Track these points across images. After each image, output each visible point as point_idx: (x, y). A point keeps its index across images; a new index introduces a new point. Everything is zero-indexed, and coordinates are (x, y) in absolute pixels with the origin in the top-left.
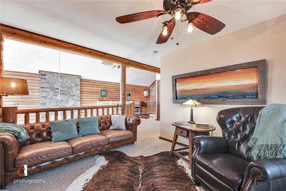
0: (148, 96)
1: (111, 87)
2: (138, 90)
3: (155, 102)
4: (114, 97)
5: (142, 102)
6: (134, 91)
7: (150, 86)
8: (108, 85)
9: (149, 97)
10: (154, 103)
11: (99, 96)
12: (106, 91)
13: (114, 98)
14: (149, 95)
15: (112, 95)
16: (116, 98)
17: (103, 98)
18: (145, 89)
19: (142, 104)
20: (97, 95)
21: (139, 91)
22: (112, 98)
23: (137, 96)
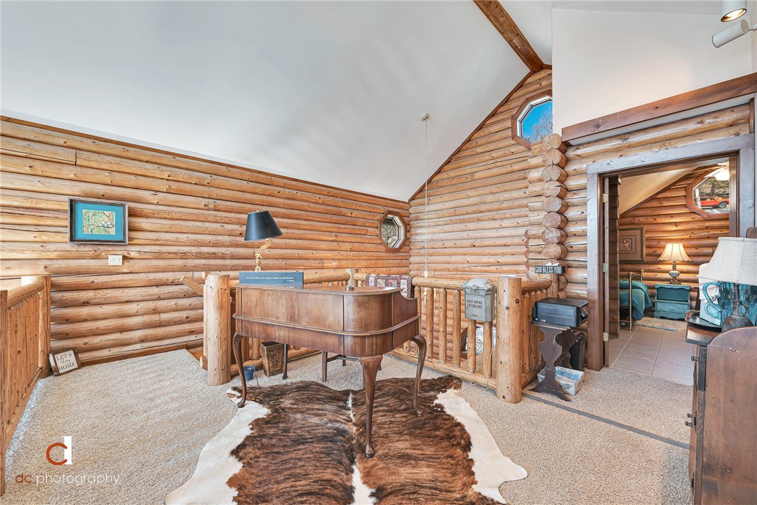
0: (403, 244)
1: (174, 186)
2: (355, 213)
3: (493, 292)
4: (194, 250)
5: (386, 300)
6: (335, 218)
7: (413, 198)
8: (149, 166)
9: (406, 248)
10: (485, 301)
11: (58, 238)
12: (128, 205)
13: (199, 256)
14: (407, 239)
15: (183, 237)
16: (214, 256)
17: (97, 257)
18: (390, 212)
19: (386, 321)
20: (30, 237)
21: (361, 221)
22: (184, 256)
23: (348, 246)
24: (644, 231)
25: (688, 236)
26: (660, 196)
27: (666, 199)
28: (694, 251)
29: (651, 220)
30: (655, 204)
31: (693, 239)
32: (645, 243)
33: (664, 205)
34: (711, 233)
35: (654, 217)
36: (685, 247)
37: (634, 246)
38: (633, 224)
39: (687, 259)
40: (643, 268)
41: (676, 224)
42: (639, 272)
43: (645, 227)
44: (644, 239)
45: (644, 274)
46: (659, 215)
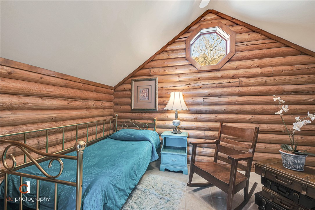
24: (157, 81)
25: (186, 87)
26: (169, 48)
27: (172, 50)
28: (190, 100)
29: (161, 71)
30: (164, 56)
31: (190, 89)
32: (157, 92)
33: (171, 57)
34: (202, 83)
35: (164, 68)
36: (184, 97)
37: (150, 96)
38: (150, 75)
39: (185, 108)
40: (157, 116)
41: (179, 75)
42: (153, 120)
43: (158, 78)
44: (157, 89)
45: (157, 123)
46: (168, 67)
